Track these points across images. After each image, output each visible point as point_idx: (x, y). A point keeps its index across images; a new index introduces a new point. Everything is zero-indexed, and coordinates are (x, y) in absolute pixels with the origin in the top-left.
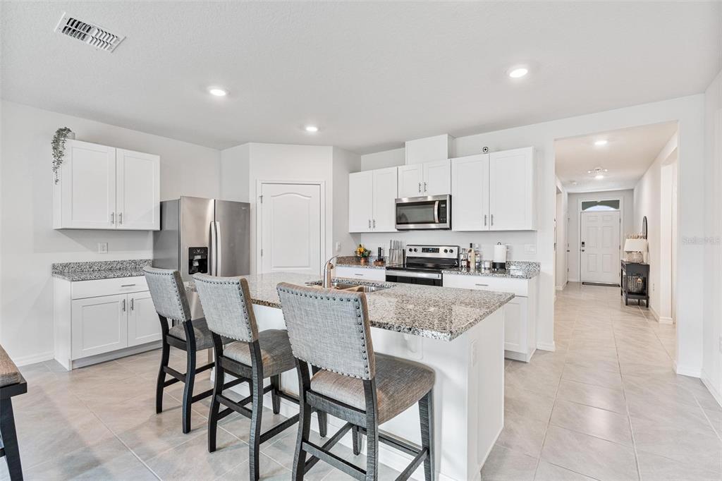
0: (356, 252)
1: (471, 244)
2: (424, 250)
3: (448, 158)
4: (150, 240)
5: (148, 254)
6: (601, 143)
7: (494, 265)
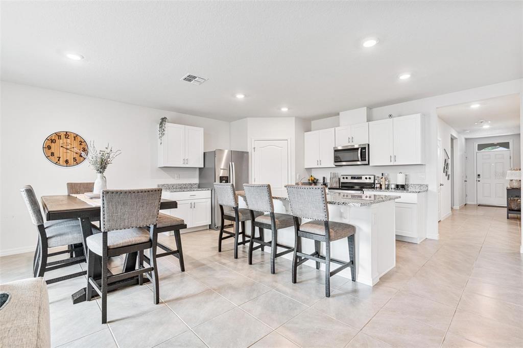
0: (309, 180)
1: (383, 174)
2: (352, 178)
3: (367, 121)
4: (197, 172)
5: (196, 181)
6: (475, 106)
7: (397, 186)
